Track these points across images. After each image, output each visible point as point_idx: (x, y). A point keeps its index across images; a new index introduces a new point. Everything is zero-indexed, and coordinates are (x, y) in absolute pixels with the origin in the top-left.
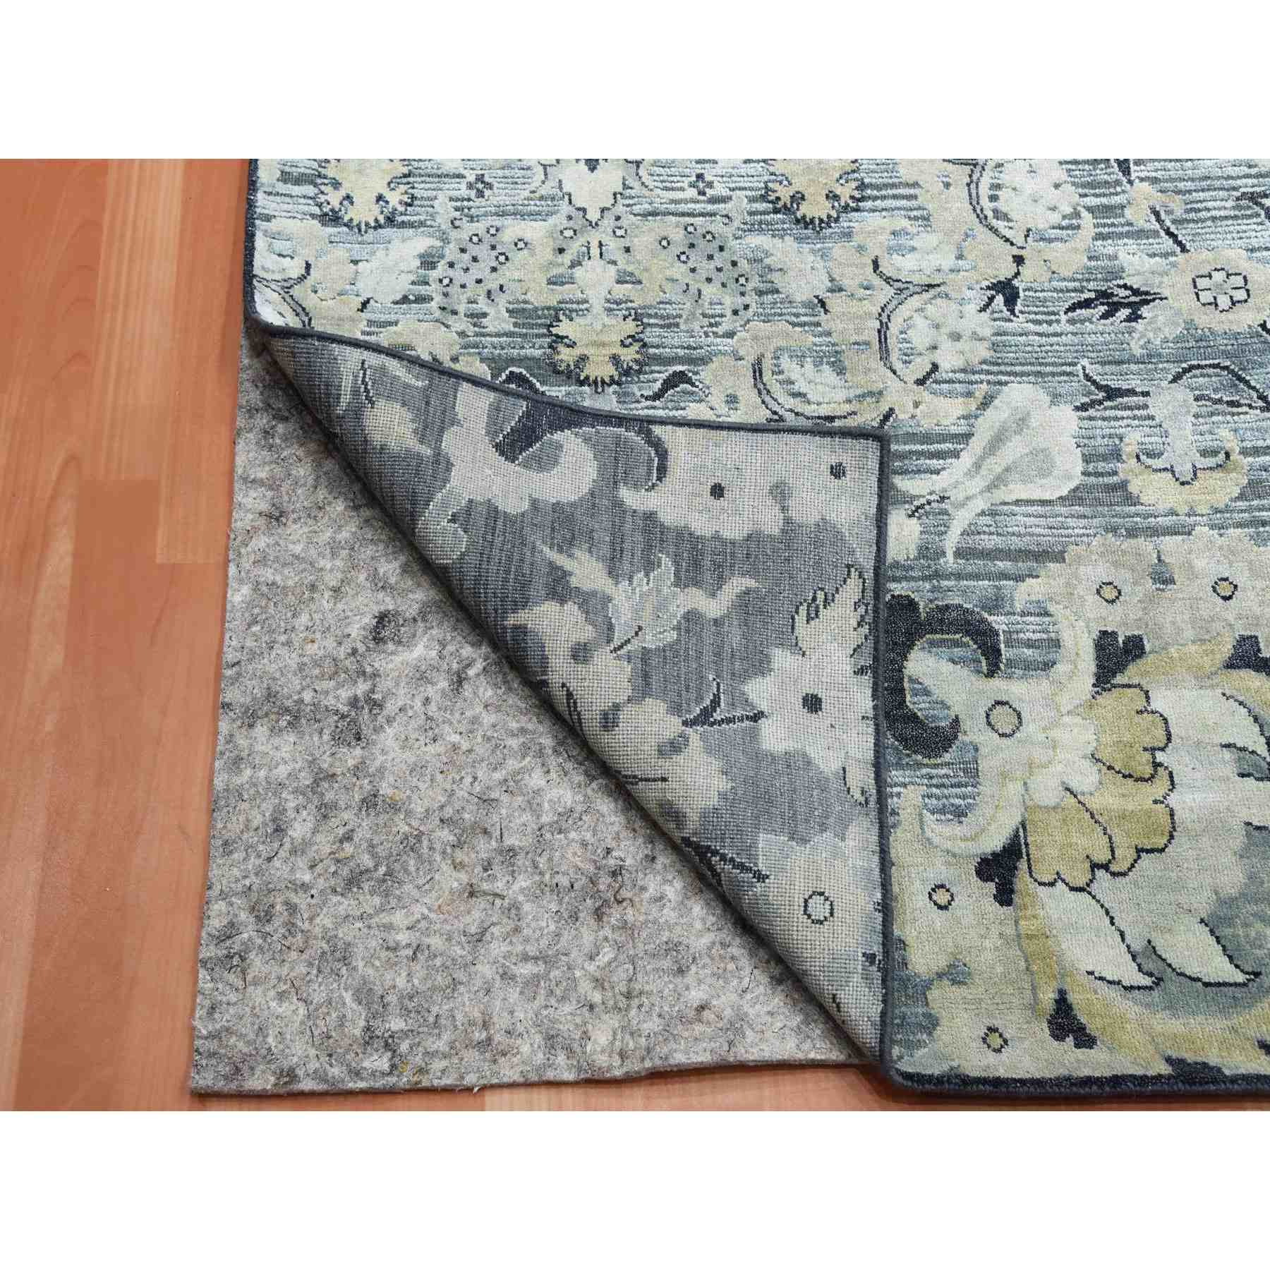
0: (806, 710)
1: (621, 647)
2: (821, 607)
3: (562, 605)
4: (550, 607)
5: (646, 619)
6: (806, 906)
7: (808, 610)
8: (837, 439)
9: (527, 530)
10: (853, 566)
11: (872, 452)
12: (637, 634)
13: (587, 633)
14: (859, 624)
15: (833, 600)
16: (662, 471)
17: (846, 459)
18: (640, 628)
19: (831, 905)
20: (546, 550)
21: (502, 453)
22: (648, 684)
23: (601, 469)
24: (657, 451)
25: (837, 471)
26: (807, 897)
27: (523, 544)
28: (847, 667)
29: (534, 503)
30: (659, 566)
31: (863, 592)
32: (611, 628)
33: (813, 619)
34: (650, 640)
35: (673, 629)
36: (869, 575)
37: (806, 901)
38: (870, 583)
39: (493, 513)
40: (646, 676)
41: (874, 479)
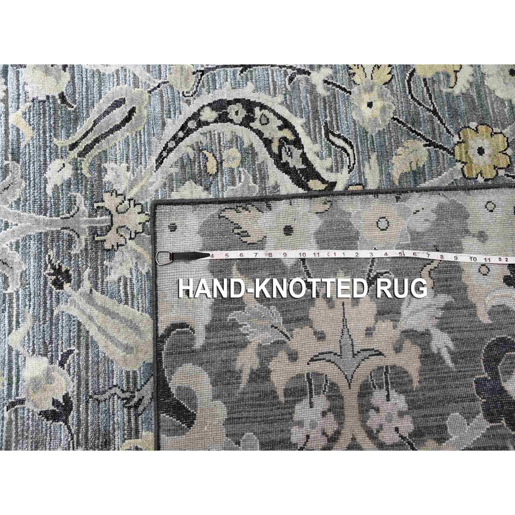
0: (293, 234)
1: (286, 336)
2: (241, 230)
3: (271, 371)
4: (274, 377)
5: (267, 323)
6: (383, 230)
7: (244, 236)
8: (157, 229)
9: (233, 399)
10: (219, 215)
11: (162, 209)
12: (276, 328)
13: (283, 355)
14: (247, 210)
15: (237, 224)
16: (183, 325)
17: (166, 223)
18: (272, 326)
19: (381, 218)
20: (242, 386)
21: (193, 423)
22: (302, 318)
23: (186, 361)
24: (173, 330)
25: (173, 228)
26: (380, 230)
27: (243, 399)
28: (268, 214)
29: (216, 397)
30: (234, 320)
31: (231, 209)
32: (277, 342)
33: (248, 234)
34: (278, 320)
35: (269, 308)
36: (223, 206)
37: (382, 230)
38: (227, 206)
39: (229, 421)
40: (298, 320)
41: (174, 207)
